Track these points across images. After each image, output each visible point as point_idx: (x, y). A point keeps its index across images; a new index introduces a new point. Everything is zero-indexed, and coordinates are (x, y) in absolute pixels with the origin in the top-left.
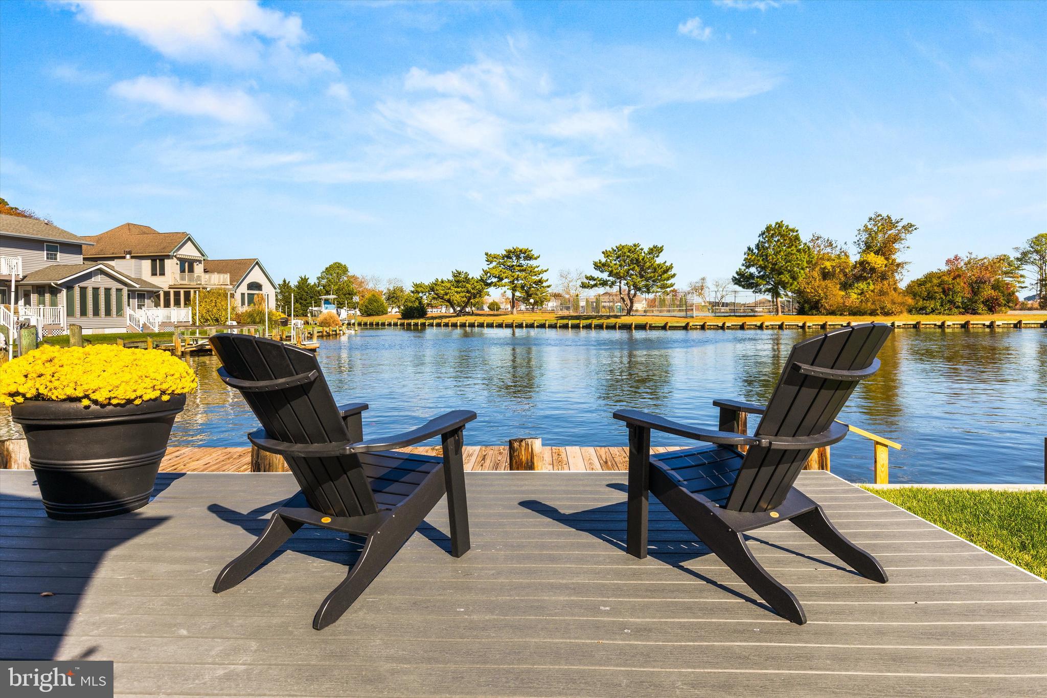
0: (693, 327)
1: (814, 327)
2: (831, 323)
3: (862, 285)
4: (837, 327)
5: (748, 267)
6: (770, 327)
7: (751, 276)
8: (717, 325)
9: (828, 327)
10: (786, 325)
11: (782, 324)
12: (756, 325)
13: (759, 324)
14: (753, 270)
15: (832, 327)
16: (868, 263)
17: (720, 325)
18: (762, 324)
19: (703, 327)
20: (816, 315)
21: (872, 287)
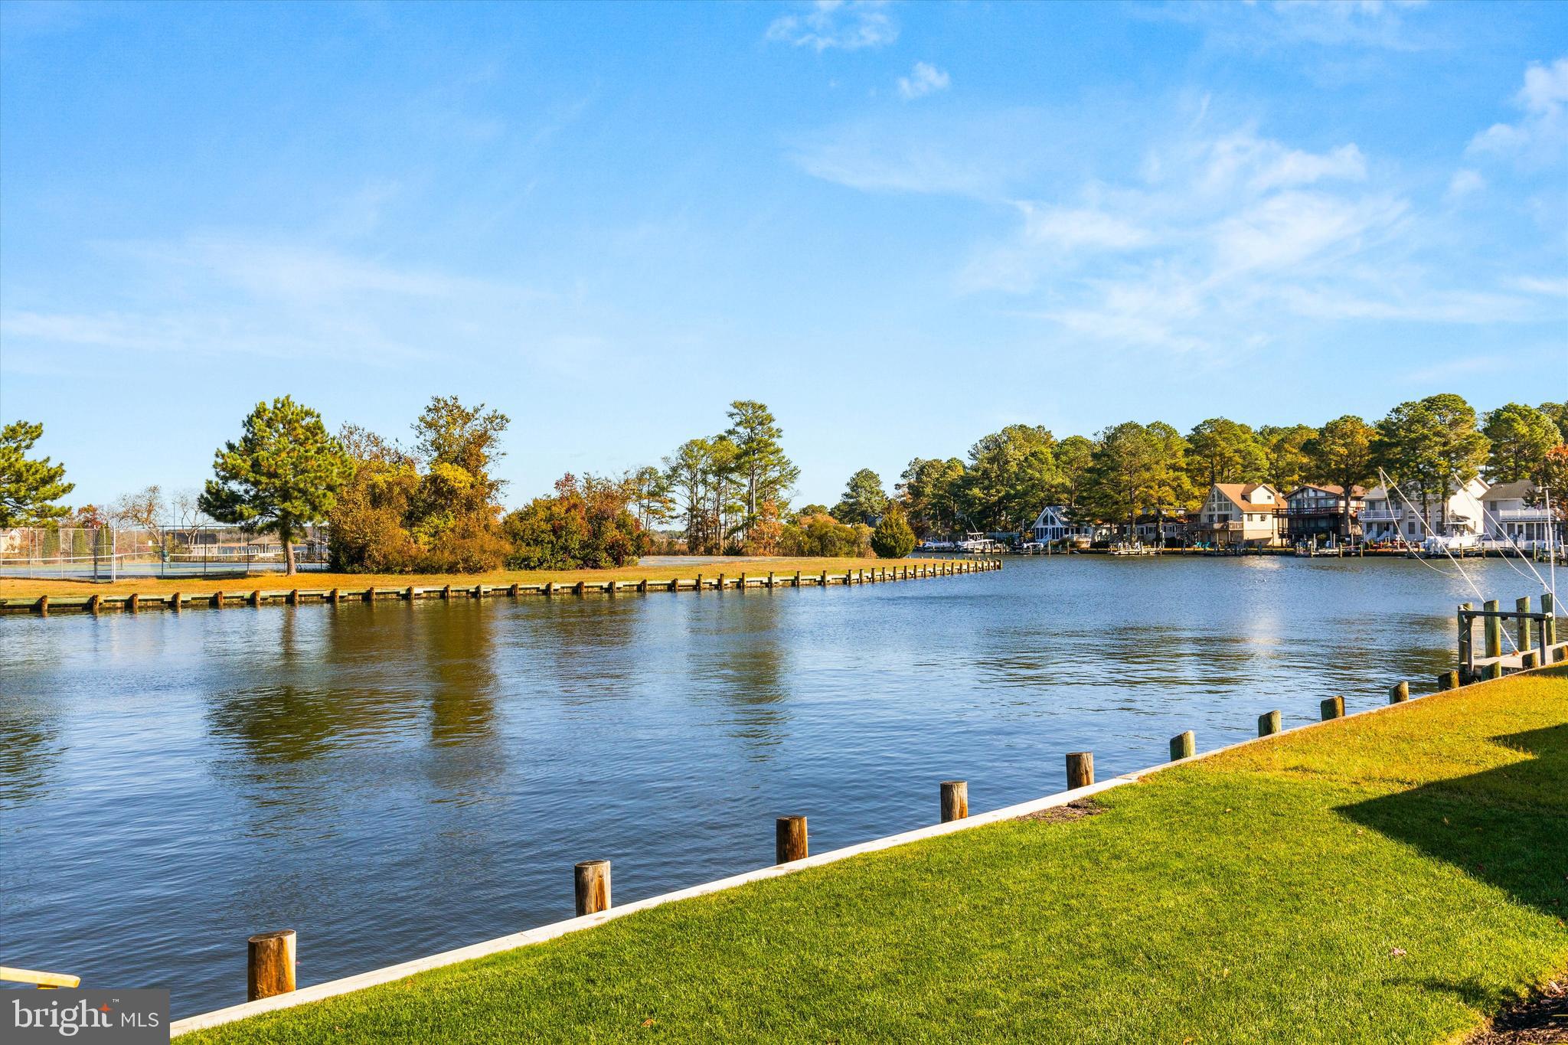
0: (107, 605)
1: (351, 597)
2: (379, 591)
3: (434, 520)
4: (390, 596)
5: (225, 480)
6: (270, 600)
7: (235, 498)
8: (162, 600)
9: (374, 597)
10: (300, 596)
11: (293, 593)
12: (242, 598)
13: (247, 594)
14: (234, 486)
15: (381, 597)
16: (444, 481)
17: (168, 598)
18: (254, 595)
19: (129, 606)
20: (360, 572)
21: (451, 523)
